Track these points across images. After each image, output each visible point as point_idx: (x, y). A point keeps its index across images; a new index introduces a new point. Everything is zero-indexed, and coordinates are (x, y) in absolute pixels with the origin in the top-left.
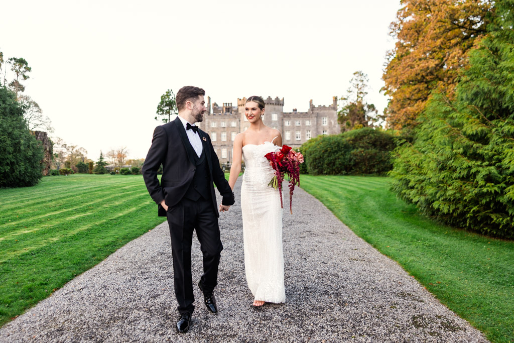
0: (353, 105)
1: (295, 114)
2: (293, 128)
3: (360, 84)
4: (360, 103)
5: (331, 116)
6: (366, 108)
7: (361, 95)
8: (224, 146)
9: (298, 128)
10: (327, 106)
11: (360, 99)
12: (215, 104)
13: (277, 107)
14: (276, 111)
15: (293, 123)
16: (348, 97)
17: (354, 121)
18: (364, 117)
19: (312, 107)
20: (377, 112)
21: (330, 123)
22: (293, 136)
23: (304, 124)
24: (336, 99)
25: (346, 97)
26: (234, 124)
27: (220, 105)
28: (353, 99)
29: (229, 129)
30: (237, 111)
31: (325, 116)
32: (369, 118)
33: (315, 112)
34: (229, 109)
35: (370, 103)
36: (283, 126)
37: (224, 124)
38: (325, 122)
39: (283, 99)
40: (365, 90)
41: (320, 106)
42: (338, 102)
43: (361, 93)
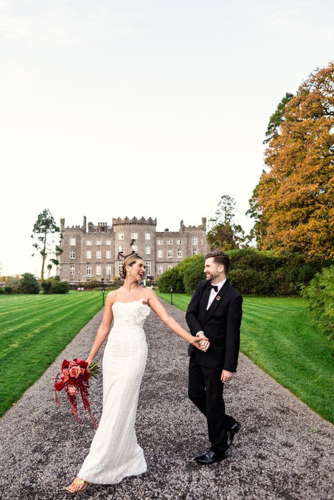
0: (221, 226)
1: (167, 234)
2: (165, 247)
3: (228, 207)
4: (228, 224)
5: (200, 236)
6: (233, 229)
7: (229, 217)
8: (98, 263)
9: (170, 247)
10: (197, 226)
11: (228, 221)
12: (91, 224)
13: (150, 227)
14: (149, 231)
15: (165, 243)
16: (217, 218)
17: (222, 241)
18: (232, 237)
19: (183, 228)
20: (243, 233)
21: (200, 243)
22: (165, 254)
23: (175, 243)
24: (204, 220)
25: (215, 219)
26: (109, 243)
27: (96, 224)
28: (221, 220)
29: (103, 247)
30: (112, 230)
31: (194, 235)
32: (237, 238)
33: (185, 232)
34: (103, 228)
35: (237, 224)
36: (155, 244)
37: (99, 243)
38: (195, 242)
39: (156, 220)
40: (233, 212)
41: (190, 226)
42: (207, 223)
43: (228, 215)
